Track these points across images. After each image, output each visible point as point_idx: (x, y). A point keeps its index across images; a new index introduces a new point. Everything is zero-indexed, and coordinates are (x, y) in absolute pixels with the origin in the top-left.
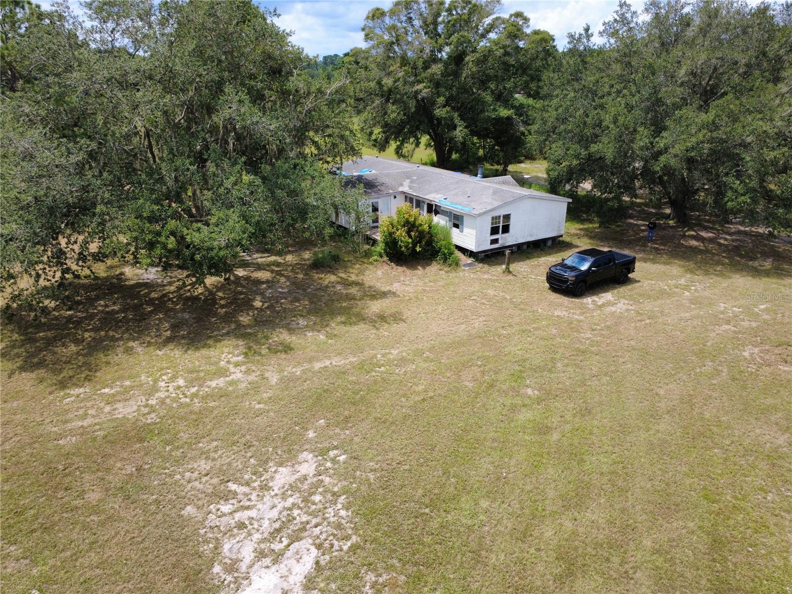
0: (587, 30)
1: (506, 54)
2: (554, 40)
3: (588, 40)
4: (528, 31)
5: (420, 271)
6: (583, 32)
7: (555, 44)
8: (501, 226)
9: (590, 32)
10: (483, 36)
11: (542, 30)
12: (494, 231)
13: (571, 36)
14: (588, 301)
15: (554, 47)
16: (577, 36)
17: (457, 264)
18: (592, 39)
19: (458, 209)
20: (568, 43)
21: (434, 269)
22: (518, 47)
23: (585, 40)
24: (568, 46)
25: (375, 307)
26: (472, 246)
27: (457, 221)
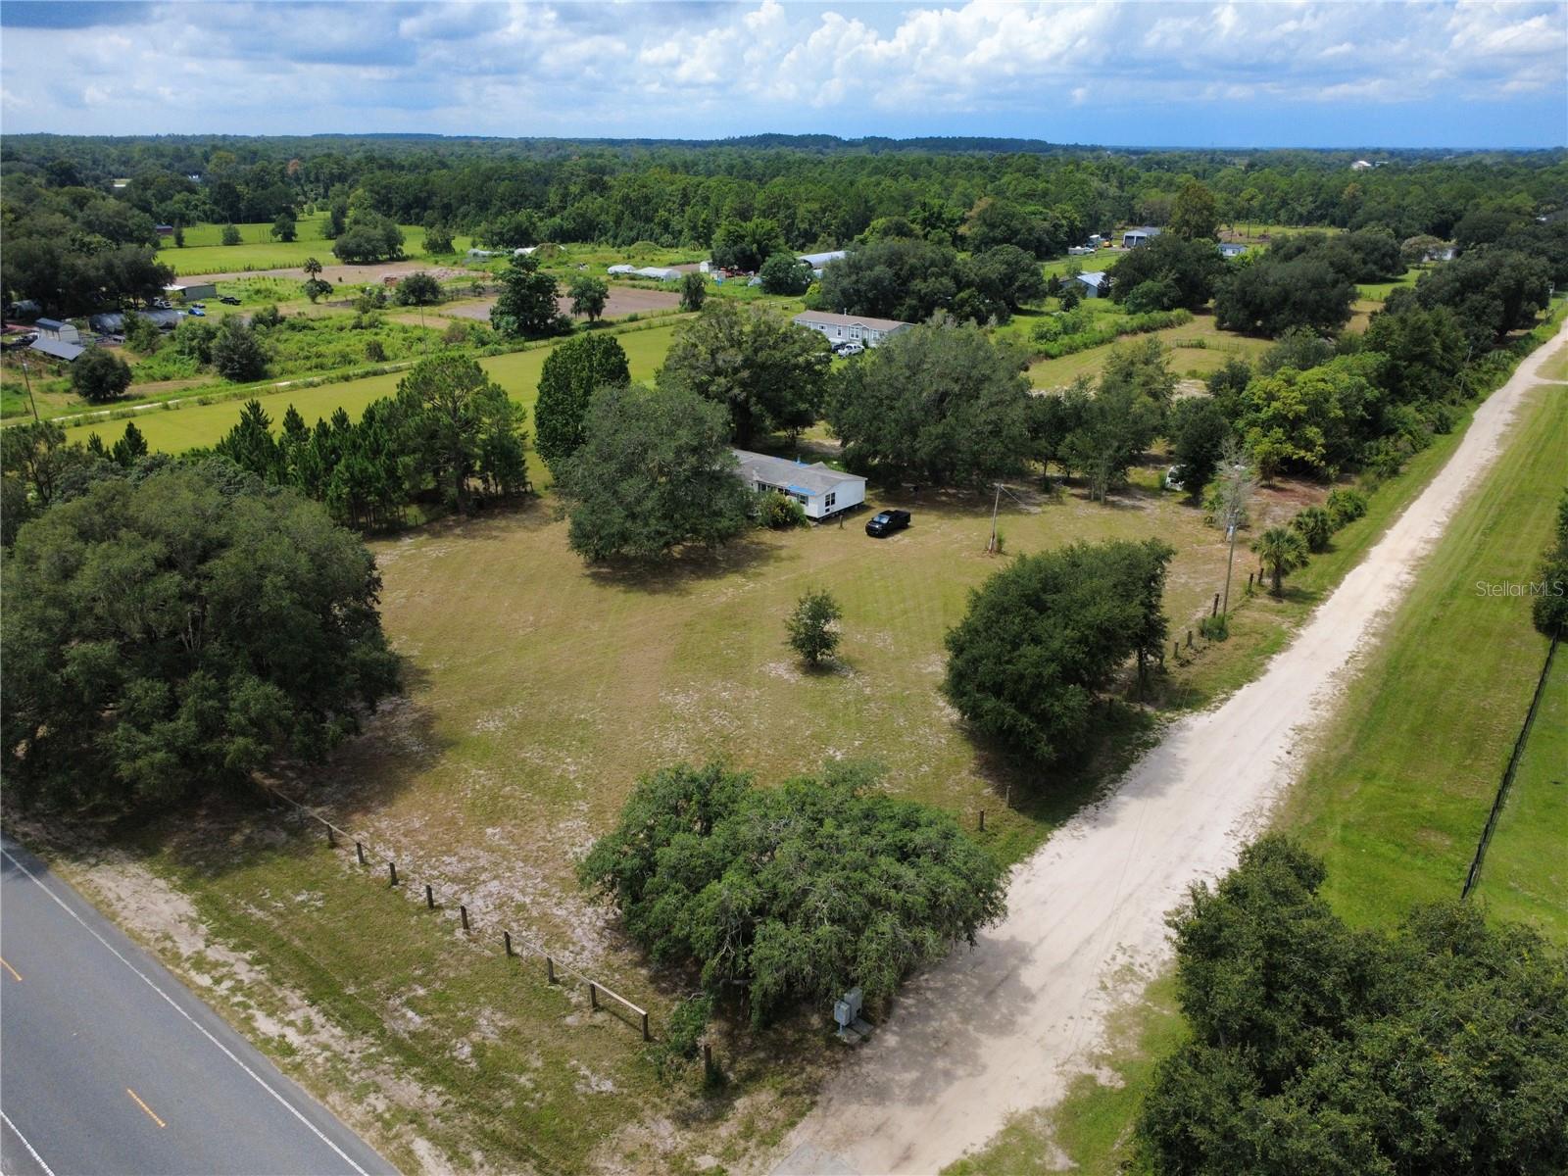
5: (790, 532)
8: (830, 500)
12: (827, 504)
14: (890, 539)
17: (809, 527)
19: (804, 493)
21: (798, 530)
25: (784, 553)
26: (817, 516)
27: (804, 500)
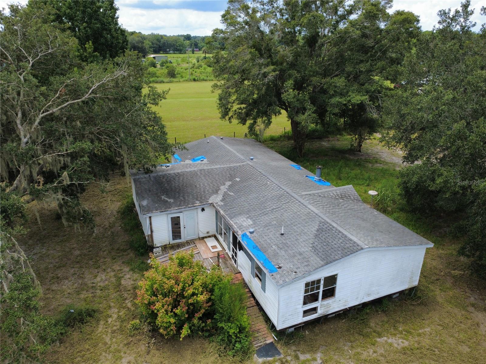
0: (466, 6)
1: (364, 36)
2: (418, 21)
3: (466, 19)
4: (391, 11)
6: (460, 9)
7: (419, 25)
8: (321, 291)
9: (469, 9)
10: (343, 17)
11: (406, 11)
12: (311, 298)
13: (443, 14)
15: (419, 28)
16: (452, 14)
18: (472, 18)
19: (259, 260)
20: (439, 22)
22: (378, 28)
23: (462, 20)
24: (438, 26)
27: (260, 275)
